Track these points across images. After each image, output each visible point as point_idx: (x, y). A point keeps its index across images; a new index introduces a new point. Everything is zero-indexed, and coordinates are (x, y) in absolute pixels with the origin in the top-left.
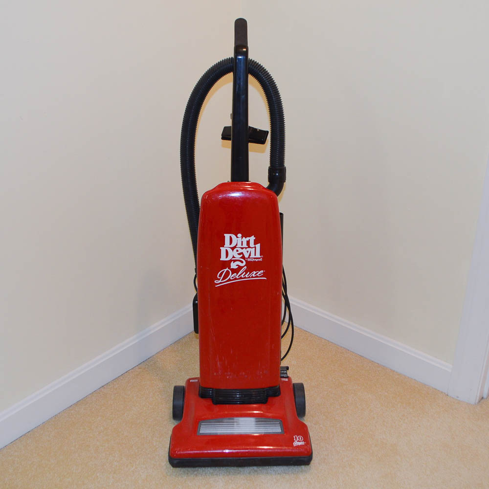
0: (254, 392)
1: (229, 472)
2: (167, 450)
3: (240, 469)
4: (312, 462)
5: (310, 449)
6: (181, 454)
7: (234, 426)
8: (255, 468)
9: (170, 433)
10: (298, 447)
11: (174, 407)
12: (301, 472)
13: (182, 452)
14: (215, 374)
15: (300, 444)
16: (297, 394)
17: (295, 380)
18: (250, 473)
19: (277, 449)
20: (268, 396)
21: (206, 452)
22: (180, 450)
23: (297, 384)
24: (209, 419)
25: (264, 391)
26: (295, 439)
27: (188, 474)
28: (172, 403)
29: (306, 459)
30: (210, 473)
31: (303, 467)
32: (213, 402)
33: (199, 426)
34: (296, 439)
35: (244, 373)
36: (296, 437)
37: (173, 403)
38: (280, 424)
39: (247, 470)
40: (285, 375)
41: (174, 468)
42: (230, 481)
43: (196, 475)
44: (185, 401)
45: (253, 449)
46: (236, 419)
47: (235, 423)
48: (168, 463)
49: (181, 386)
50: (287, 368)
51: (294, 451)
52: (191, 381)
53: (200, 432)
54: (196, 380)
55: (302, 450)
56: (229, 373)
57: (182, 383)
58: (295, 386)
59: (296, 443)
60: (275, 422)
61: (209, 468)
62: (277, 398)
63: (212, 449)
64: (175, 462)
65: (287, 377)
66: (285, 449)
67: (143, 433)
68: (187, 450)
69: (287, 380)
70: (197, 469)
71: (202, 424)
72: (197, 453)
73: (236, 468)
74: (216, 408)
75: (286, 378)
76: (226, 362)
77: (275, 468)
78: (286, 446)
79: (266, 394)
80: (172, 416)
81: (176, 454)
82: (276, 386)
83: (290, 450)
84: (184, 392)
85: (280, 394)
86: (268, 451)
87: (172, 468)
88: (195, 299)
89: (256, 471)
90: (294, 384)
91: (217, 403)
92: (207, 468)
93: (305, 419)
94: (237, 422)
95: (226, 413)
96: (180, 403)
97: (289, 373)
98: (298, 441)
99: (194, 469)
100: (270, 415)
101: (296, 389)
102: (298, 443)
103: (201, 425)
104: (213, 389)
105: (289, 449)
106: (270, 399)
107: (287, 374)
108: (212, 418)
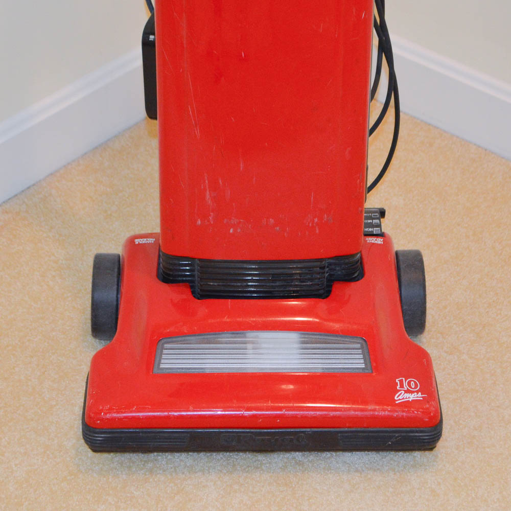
0: (297, 268)
1: (234, 465)
2: (78, 410)
3: (261, 457)
4: (440, 444)
5: (436, 411)
6: (113, 419)
7: (247, 351)
8: (298, 455)
9: (86, 368)
10: (406, 404)
11: (96, 307)
12: (414, 466)
13: (115, 415)
14: (199, 222)
15: (411, 397)
16: (404, 278)
17: (401, 243)
18: (284, 468)
19: (355, 410)
20: (332, 281)
21: (176, 414)
22: (110, 410)
23: (407, 254)
24: (184, 334)
25: (323, 268)
26: (398, 388)
27: (129, 468)
28: (89, 296)
29: (425, 436)
30: (185, 466)
31: (417, 454)
32: (193, 293)
33: (158, 352)
34: (402, 386)
35: (272, 221)
36: (401, 381)
37: (93, 298)
38: (362, 348)
39: (279, 459)
40: (376, 231)
41: (98, 455)
42: (236, 487)
43: (151, 471)
44: (123, 290)
45: (293, 409)
46: (251, 335)
47: (249, 346)
48: (82, 441)
49: (114, 255)
50: (382, 213)
51: (395, 415)
52: (137, 241)
53: (162, 366)
54: (151, 240)
55: (417, 413)
56: (234, 221)
57: (115, 247)
58: (401, 258)
59: (402, 397)
60: (351, 343)
61: (184, 455)
62: (354, 286)
63: (191, 408)
64: (100, 437)
65: (382, 235)
66: (375, 410)
67: (17, 369)
68: (128, 408)
69: (379, 241)
70: (153, 455)
71: (166, 346)
72: (154, 417)
73: (249, 455)
74: (202, 308)
75: (377, 235)
76: (228, 193)
77: (348, 456)
78: (377, 403)
79: (326, 275)
80: (90, 330)
81: (102, 420)
82: (353, 255)
83: (387, 413)
84: (119, 269)
85: (362, 275)
86: (332, 414)
87: (90, 453)
88: (149, 29)
89: (300, 463)
90: (397, 253)
91: (205, 294)
92: (177, 455)
93: (424, 340)
94: (253, 343)
95: (226, 319)
96: (110, 295)
97: (387, 225)
98: (407, 391)
99: (146, 455)
100: (336, 326)
101: (402, 266)
102: (407, 395)
103: (163, 348)
104: (192, 259)
105: (384, 410)
106: (337, 288)
107: (379, 226)
108: (192, 333)
